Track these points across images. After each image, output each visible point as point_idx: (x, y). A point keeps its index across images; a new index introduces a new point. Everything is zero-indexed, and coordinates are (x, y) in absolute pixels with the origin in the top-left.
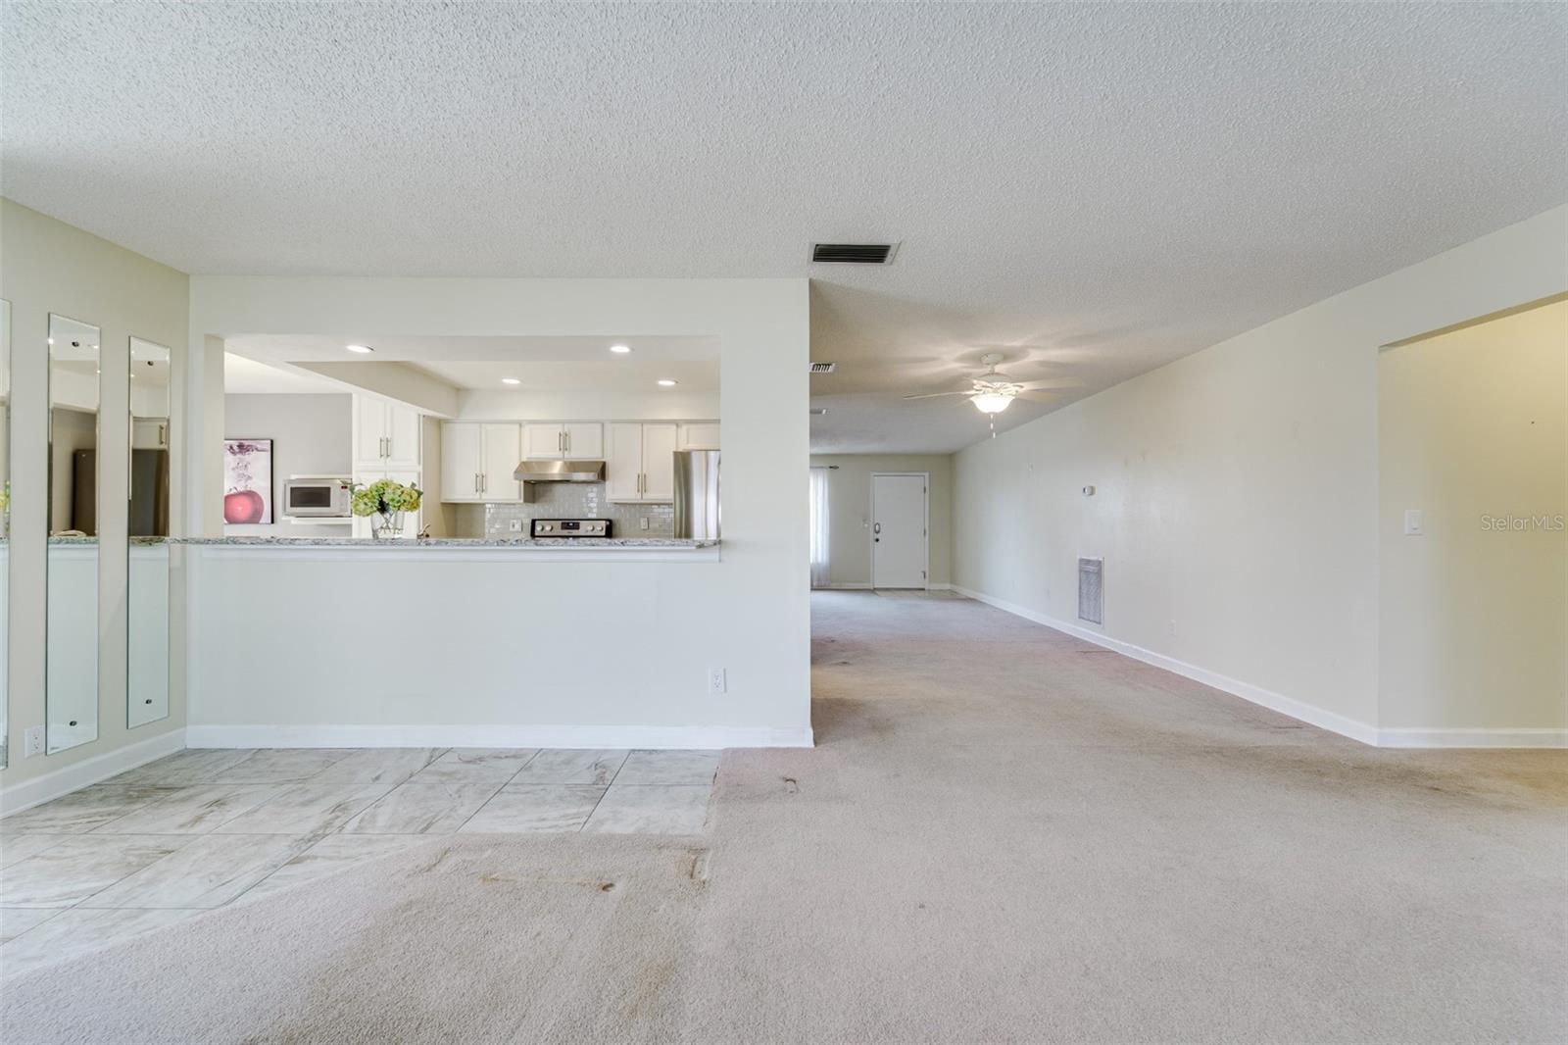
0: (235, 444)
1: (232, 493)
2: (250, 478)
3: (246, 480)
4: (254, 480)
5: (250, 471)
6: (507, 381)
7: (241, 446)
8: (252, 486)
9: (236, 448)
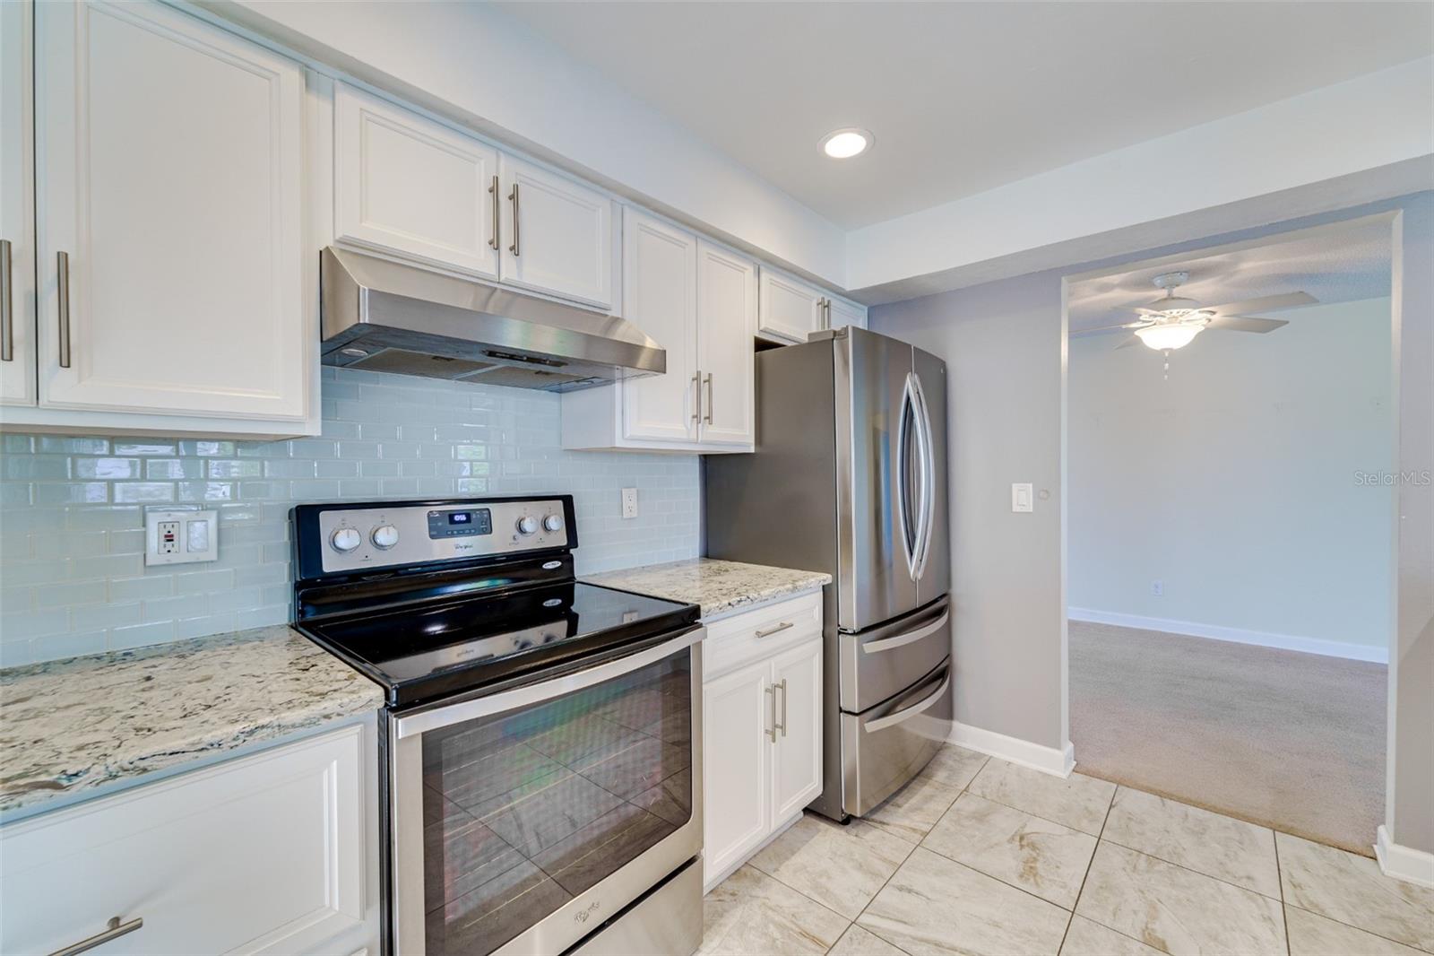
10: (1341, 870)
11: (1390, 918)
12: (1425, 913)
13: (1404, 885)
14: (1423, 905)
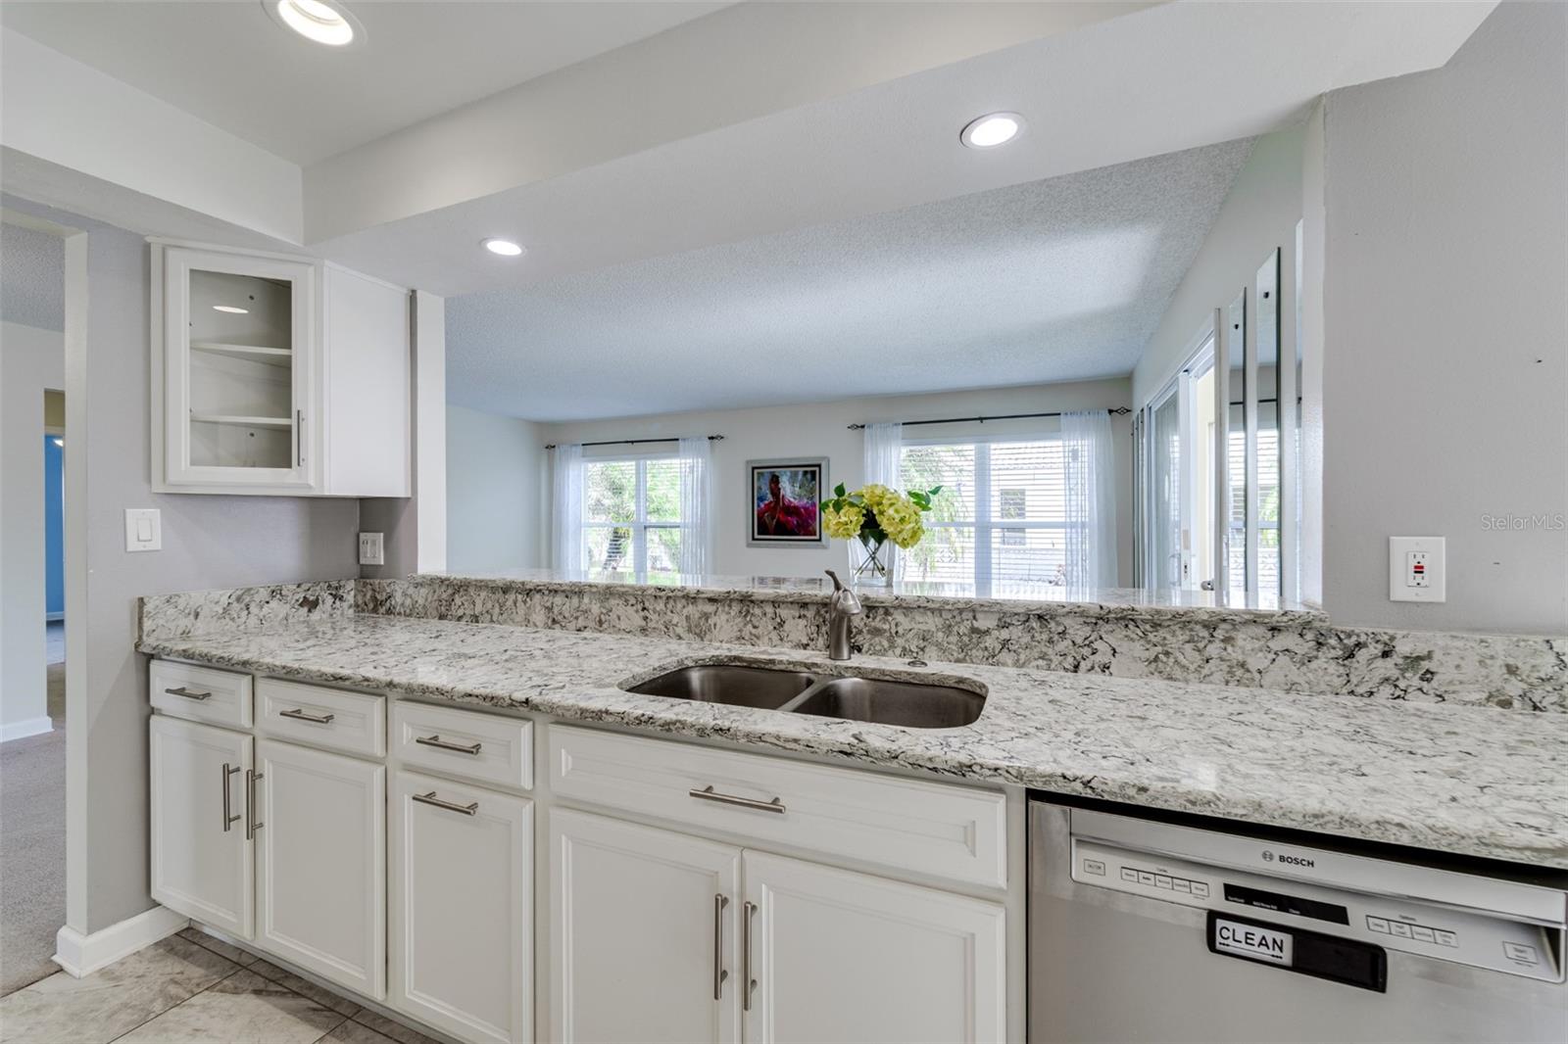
10: (37, 1010)
11: (115, 1013)
12: (137, 982)
13: (105, 973)
14: (130, 977)
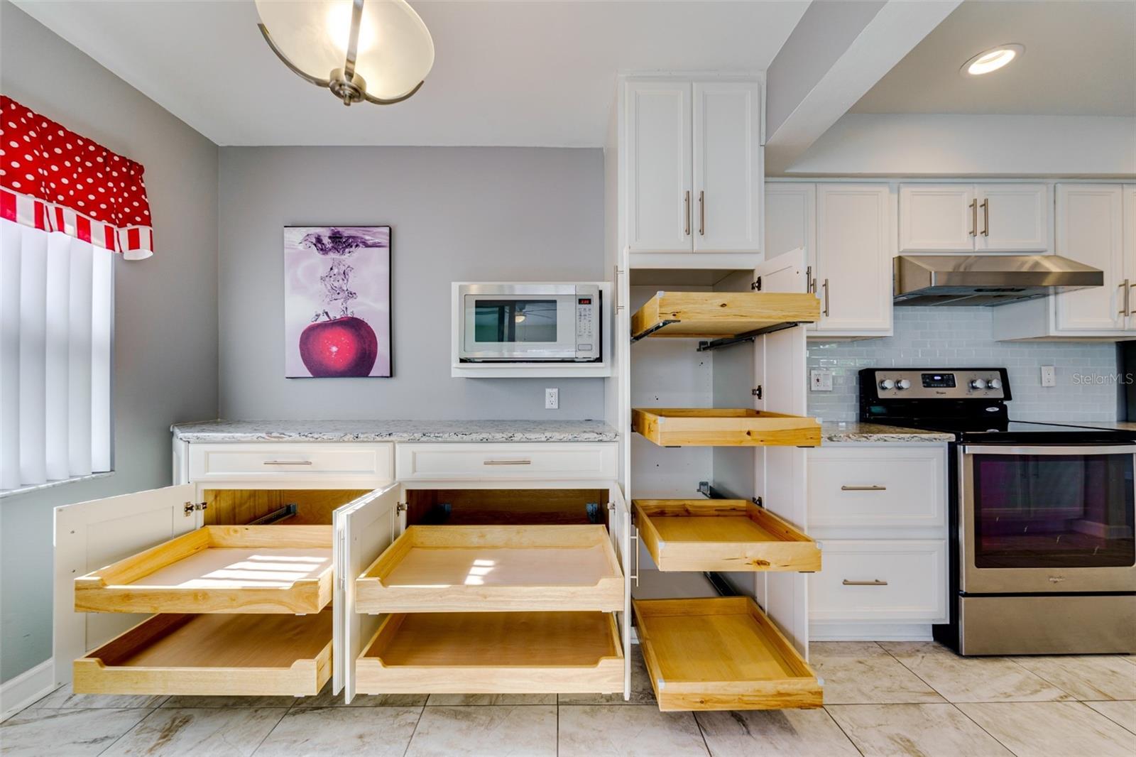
0: (325, 234)
1: (319, 321)
2: (352, 295)
3: (346, 299)
4: (360, 299)
5: (353, 284)
6: (978, 68)
7: (336, 238)
8: (357, 309)
9: (326, 241)
